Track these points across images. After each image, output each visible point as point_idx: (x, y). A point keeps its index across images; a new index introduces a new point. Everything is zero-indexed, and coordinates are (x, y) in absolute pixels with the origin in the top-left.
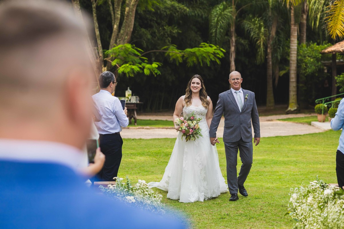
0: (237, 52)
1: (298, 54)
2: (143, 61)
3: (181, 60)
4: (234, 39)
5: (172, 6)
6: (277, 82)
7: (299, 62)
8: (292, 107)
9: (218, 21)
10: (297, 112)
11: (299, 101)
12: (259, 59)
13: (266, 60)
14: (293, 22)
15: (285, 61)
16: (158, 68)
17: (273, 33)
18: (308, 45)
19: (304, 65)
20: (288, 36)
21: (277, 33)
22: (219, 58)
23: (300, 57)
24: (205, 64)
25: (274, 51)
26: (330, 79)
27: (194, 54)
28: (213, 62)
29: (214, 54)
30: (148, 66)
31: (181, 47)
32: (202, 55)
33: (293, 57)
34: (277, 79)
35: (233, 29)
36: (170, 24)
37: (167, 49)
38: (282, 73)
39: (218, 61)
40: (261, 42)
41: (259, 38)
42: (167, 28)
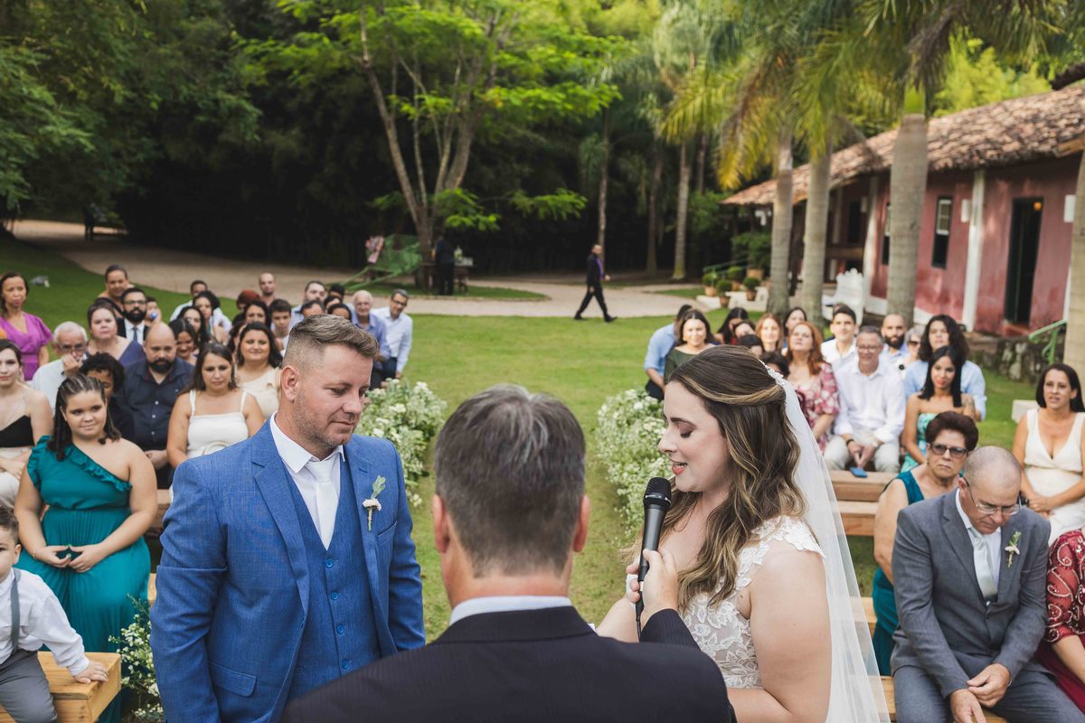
0: (609, 198)
1: (689, 205)
2: (478, 211)
3: (529, 210)
4: (604, 183)
5: (525, 136)
6: (660, 241)
7: (690, 216)
8: (678, 275)
9: (589, 159)
10: (685, 281)
11: (687, 265)
12: (640, 211)
13: (648, 211)
14: (683, 161)
15: (671, 213)
16: (498, 222)
17: (657, 175)
18: (704, 193)
19: (695, 220)
20: (677, 181)
21: (663, 176)
22: (578, 210)
23: (690, 210)
24: (560, 216)
25: (659, 200)
26: (727, 243)
27: (545, 204)
28: (571, 216)
29: (573, 204)
30: (483, 218)
31: (531, 194)
32: (555, 206)
33: (682, 208)
34: (661, 236)
35: (604, 170)
36: (520, 160)
37: (512, 196)
38: (669, 228)
39: (578, 214)
40: (642, 188)
41: (638, 184)
42: (516, 166)
